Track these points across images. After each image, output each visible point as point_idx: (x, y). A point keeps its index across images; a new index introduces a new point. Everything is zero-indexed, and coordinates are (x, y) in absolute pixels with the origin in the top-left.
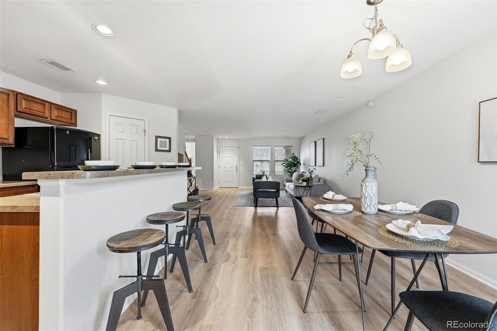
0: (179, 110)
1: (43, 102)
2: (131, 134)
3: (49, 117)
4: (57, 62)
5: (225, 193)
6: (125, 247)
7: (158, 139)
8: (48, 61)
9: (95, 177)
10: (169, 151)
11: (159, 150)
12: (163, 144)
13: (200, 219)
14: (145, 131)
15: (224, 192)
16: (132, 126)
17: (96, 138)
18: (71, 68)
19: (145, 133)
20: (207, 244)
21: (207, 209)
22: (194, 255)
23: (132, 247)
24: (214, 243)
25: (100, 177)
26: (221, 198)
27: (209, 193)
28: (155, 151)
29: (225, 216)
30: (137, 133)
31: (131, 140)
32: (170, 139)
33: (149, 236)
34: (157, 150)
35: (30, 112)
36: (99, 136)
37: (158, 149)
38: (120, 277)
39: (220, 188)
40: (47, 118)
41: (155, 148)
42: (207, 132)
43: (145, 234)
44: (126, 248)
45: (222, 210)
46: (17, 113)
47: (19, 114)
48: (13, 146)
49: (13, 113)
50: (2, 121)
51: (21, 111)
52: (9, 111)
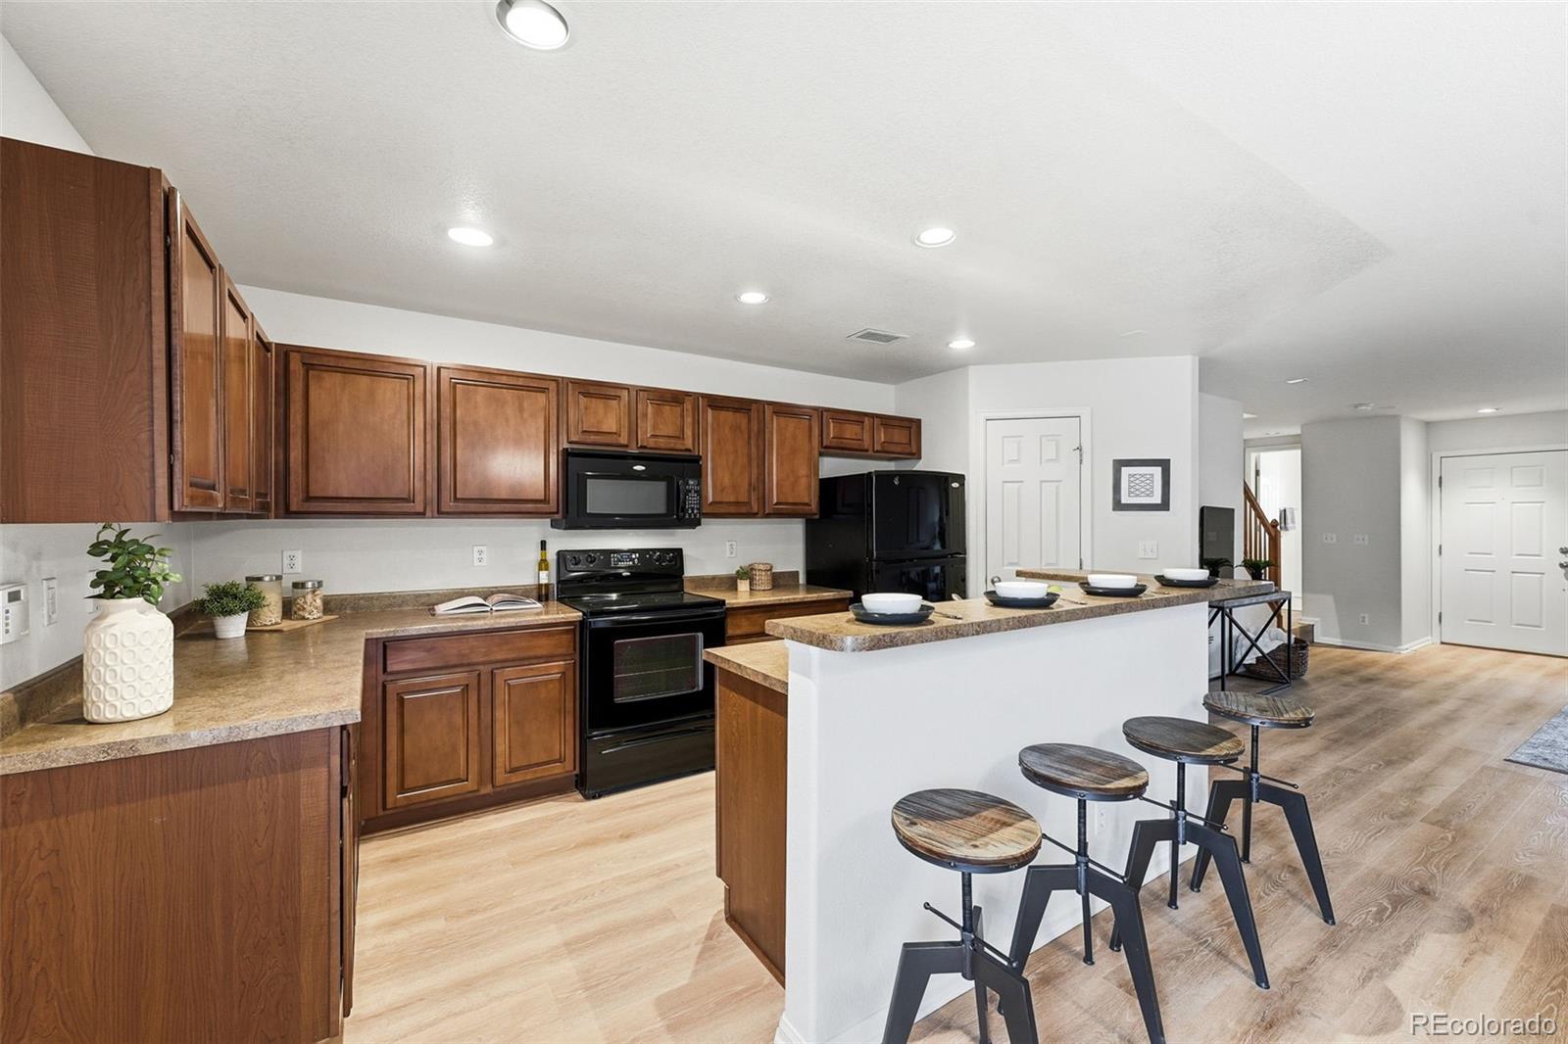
0: (1200, 360)
1: (859, 417)
2: (1041, 463)
3: (871, 449)
4: (873, 331)
5: (1466, 678)
6: (920, 843)
7: (1123, 469)
8: (859, 334)
9: (861, 650)
10: (1164, 505)
11: (1125, 504)
12: (1144, 485)
13: (1255, 790)
14: (1080, 449)
15: (1462, 671)
16: (1043, 441)
17: (955, 485)
18: (897, 335)
19: (1081, 455)
20: (1290, 903)
21: (1336, 741)
22: (1215, 923)
23: (935, 849)
24: (1328, 915)
25: (871, 650)
26: (1433, 702)
27: (1373, 663)
28: (1114, 510)
29: (1434, 798)
30: (1056, 460)
31: (1042, 482)
32: (1165, 465)
33: (991, 831)
34: (1118, 506)
35: (842, 443)
36: (961, 478)
37: (1123, 502)
38: (927, 906)
39: (1442, 643)
40: (867, 451)
41: (1114, 499)
42: (1356, 406)
43: (986, 818)
44: (922, 847)
45: (1418, 765)
46: (823, 450)
47: (828, 450)
48: (817, 517)
49: (816, 453)
50: (803, 471)
51: (828, 444)
52: (811, 449)
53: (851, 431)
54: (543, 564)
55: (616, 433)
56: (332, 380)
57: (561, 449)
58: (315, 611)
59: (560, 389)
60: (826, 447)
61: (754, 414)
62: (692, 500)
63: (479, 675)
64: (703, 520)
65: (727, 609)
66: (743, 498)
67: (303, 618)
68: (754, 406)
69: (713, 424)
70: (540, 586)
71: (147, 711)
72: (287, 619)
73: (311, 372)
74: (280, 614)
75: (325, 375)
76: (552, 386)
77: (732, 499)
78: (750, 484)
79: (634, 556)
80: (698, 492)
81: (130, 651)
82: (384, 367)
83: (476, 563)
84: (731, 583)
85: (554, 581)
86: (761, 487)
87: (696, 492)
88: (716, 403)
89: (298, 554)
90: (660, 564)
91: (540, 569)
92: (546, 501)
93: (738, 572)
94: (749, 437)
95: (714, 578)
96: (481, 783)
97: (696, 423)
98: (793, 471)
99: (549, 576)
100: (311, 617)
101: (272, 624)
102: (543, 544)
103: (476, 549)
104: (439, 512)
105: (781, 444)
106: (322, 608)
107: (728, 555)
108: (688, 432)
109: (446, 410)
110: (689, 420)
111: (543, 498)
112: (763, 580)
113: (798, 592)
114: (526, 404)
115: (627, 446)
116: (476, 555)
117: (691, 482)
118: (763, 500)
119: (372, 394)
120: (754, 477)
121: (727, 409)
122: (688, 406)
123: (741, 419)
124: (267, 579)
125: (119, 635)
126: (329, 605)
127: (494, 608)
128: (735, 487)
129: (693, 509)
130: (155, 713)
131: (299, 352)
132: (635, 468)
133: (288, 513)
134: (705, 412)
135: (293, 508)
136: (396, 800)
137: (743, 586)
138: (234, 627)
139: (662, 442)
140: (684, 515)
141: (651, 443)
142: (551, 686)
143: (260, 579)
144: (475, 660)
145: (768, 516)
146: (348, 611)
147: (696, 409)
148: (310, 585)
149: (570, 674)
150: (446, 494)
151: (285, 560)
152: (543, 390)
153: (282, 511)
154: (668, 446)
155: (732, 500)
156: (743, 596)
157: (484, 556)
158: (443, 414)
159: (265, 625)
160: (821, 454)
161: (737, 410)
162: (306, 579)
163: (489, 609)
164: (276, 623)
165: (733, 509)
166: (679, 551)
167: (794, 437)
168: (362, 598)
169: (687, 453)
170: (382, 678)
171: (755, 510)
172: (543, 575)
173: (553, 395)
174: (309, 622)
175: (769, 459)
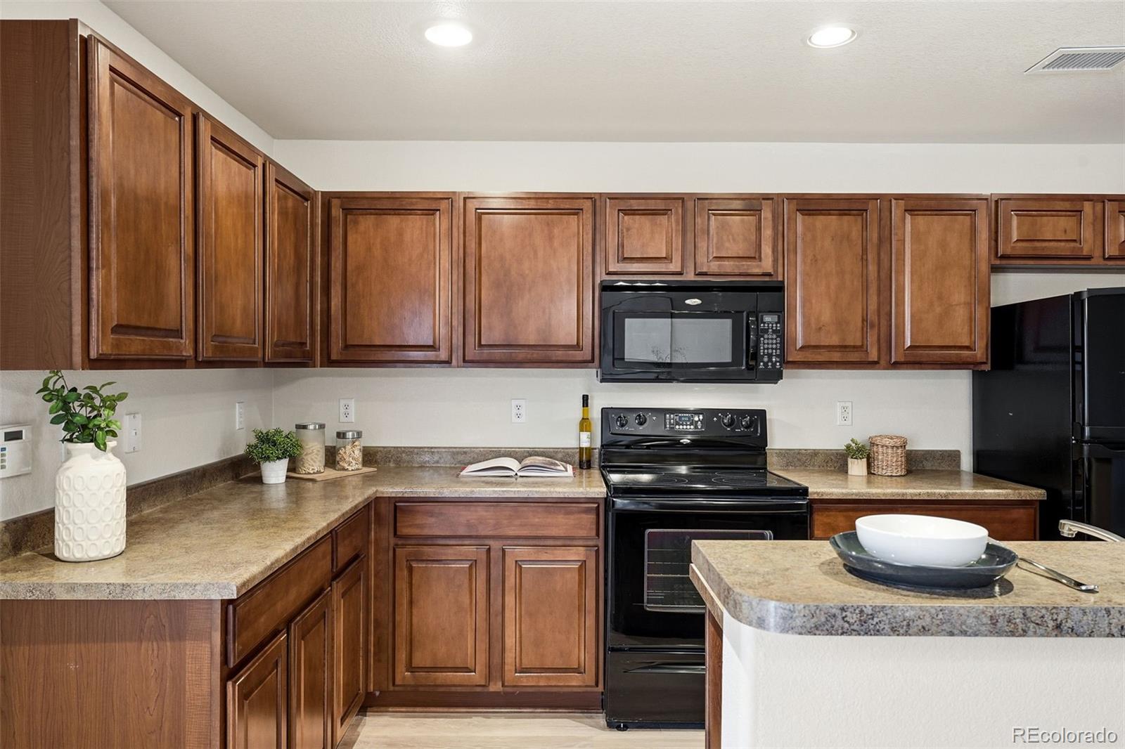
1: (1075, 204)
3: (1096, 255)
8: (1047, 61)
35: (1034, 249)
40: (1089, 257)
46: (998, 262)
47: (1003, 263)
48: (987, 368)
49: (984, 267)
50: (959, 296)
51: (1009, 252)
52: (975, 262)
53: (1054, 228)
54: (585, 424)
55: (665, 258)
56: (367, 222)
57: (598, 281)
58: (354, 462)
59: (598, 209)
60: (1004, 257)
61: (872, 216)
62: (768, 344)
63: (489, 550)
64: (785, 372)
65: (813, 501)
66: (854, 339)
67: (344, 469)
68: (871, 205)
69: (804, 234)
70: (581, 449)
71: (93, 554)
72: (329, 467)
73: (348, 216)
74: (323, 462)
75: (361, 218)
76: (587, 205)
77: (835, 340)
78: (864, 320)
79: (696, 419)
80: (781, 334)
81: (78, 494)
82: (412, 204)
83: (515, 419)
84: (837, 462)
85: (598, 444)
86: (884, 322)
87: (774, 332)
88: (811, 205)
89: (352, 404)
90: (733, 430)
91: (581, 430)
92: (578, 347)
93: (848, 447)
94: (865, 251)
95: (815, 453)
96: (489, 677)
97: (778, 236)
98: (940, 298)
99: (591, 439)
100: (350, 468)
101: (314, 473)
102: (585, 400)
103: (514, 403)
104: (464, 361)
105: (918, 258)
106: (361, 460)
107: (839, 421)
108: (767, 250)
109: (472, 245)
110: (767, 233)
111: (575, 343)
112: (890, 462)
113: (960, 485)
114: (556, 231)
115: (680, 274)
116: (515, 411)
117: (767, 318)
118: (886, 343)
119: (400, 234)
120: (873, 306)
121: (827, 212)
122: (767, 214)
123: (851, 225)
124: (311, 427)
125: (72, 478)
126: (370, 456)
127: (519, 474)
128: (841, 324)
129: (770, 356)
130: (101, 557)
131: (339, 198)
132: (688, 302)
133: (329, 362)
134: (792, 220)
135: (334, 357)
136: (404, 677)
137: (857, 468)
138: (275, 472)
139: (729, 266)
140: (757, 364)
141: (714, 267)
142: (568, 576)
143: (305, 427)
144: (483, 533)
145: (896, 365)
146: (392, 465)
147: (777, 217)
148: (350, 435)
149: (591, 565)
150: (471, 340)
151: (341, 408)
152: (576, 212)
153: (325, 360)
154: (737, 271)
155: (837, 343)
156: (856, 482)
157: (522, 411)
158: (468, 250)
159: (309, 473)
160: (995, 269)
161: (843, 212)
162: (345, 429)
163: (513, 474)
164: (318, 472)
165: (836, 356)
166: (761, 414)
167: (943, 245)
168: (404, 452)
169: (767, 279)
170: (393, 541)
171: (873, 356)
172: (585, 436)
173: (587, 216)
174: (345, 473)
175: (897, 280)
